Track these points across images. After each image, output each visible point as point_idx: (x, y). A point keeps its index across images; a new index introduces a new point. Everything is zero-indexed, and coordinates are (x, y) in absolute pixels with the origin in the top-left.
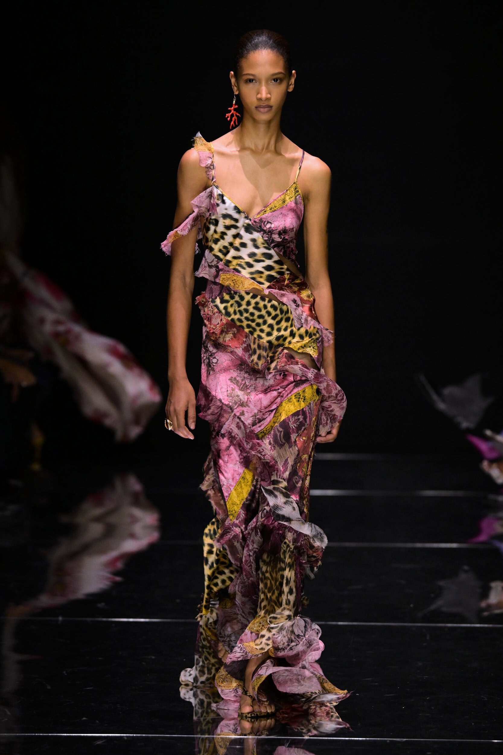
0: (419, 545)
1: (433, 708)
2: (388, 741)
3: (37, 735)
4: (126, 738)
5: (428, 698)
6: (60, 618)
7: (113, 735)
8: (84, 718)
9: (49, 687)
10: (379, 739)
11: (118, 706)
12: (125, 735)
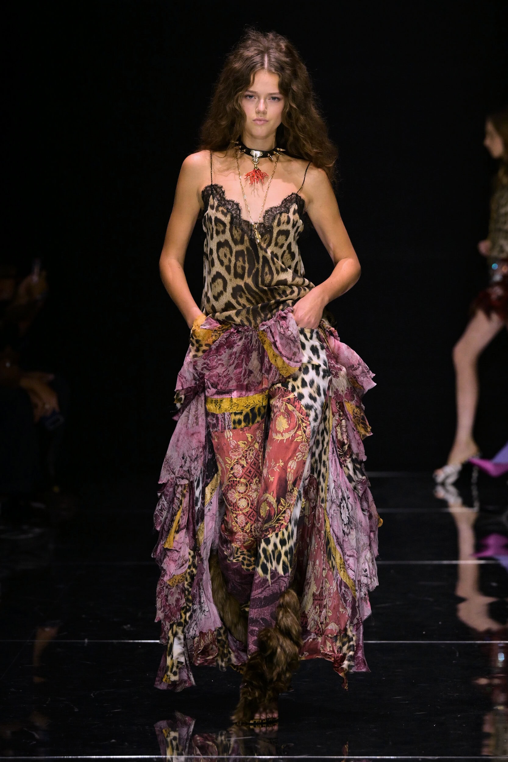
0: (445, 562)
1: (464, 725)
2: (420, 760)
3: (66, 758)
4: (155, 760)
5: (459, 716)
6: (86, 641)
7: (142, 757)
8: (113, 741)
9: (76, 710)
10: (410, 757)
11: (147, 727)
12: (154, 756)
